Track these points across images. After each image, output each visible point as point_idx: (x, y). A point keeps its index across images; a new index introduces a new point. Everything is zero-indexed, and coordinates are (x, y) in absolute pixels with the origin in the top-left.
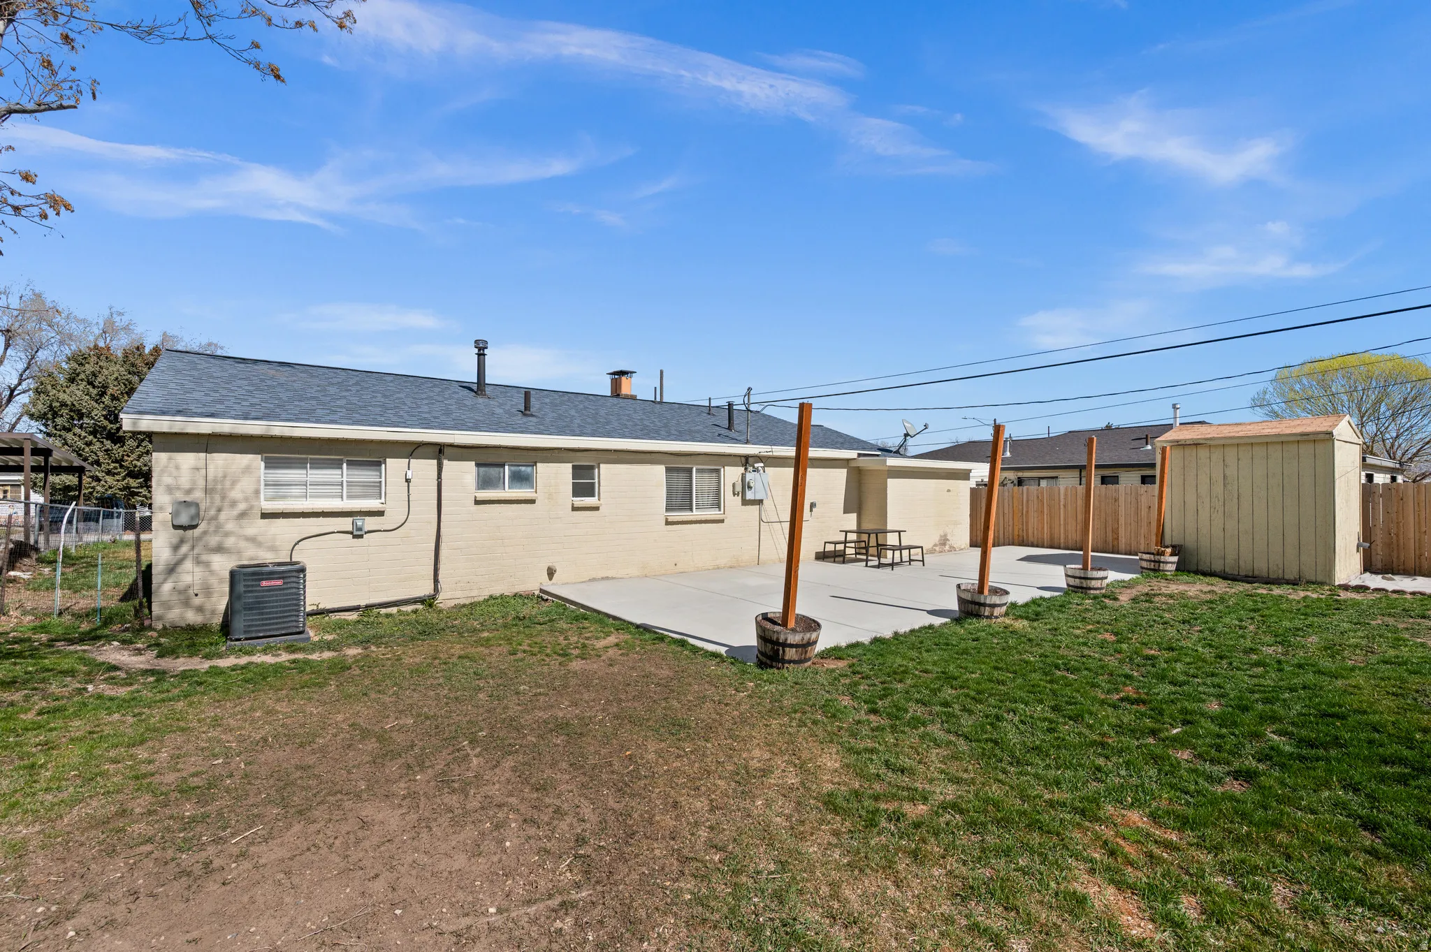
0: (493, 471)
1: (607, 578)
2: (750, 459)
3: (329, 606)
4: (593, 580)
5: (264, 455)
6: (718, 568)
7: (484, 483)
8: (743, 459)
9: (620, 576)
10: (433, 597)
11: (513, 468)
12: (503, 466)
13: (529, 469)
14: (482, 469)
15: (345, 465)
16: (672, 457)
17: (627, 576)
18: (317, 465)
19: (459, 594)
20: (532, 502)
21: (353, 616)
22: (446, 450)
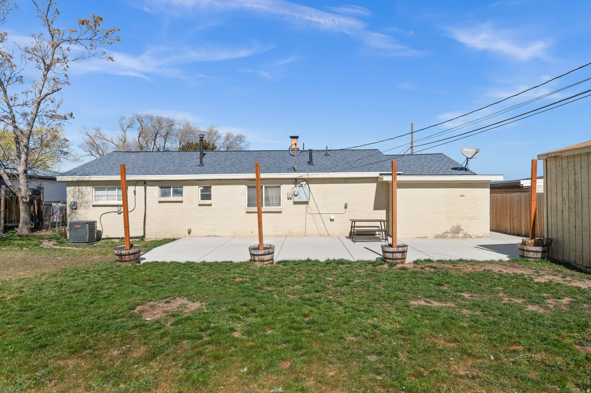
0: (167, 190)
1: (216, 236)
2: (298, 180)
3: (111, 237)
4: (209, 236)
5: (94, 187)
6: (278, 236)
7: (164, 194)
8: (294, 181)
9: (222, 236)
10: (144, 237)
11: (174, 189)
12: (171, 187)
13: (181, 189)
14: (163, 189)
15: (117, 189)
16: (250, 181)
17: (225, 236)
18: (109, 189)
19: (152, 237)
20: (182, 202)
21: (117, 241)
22: (147, 182)
